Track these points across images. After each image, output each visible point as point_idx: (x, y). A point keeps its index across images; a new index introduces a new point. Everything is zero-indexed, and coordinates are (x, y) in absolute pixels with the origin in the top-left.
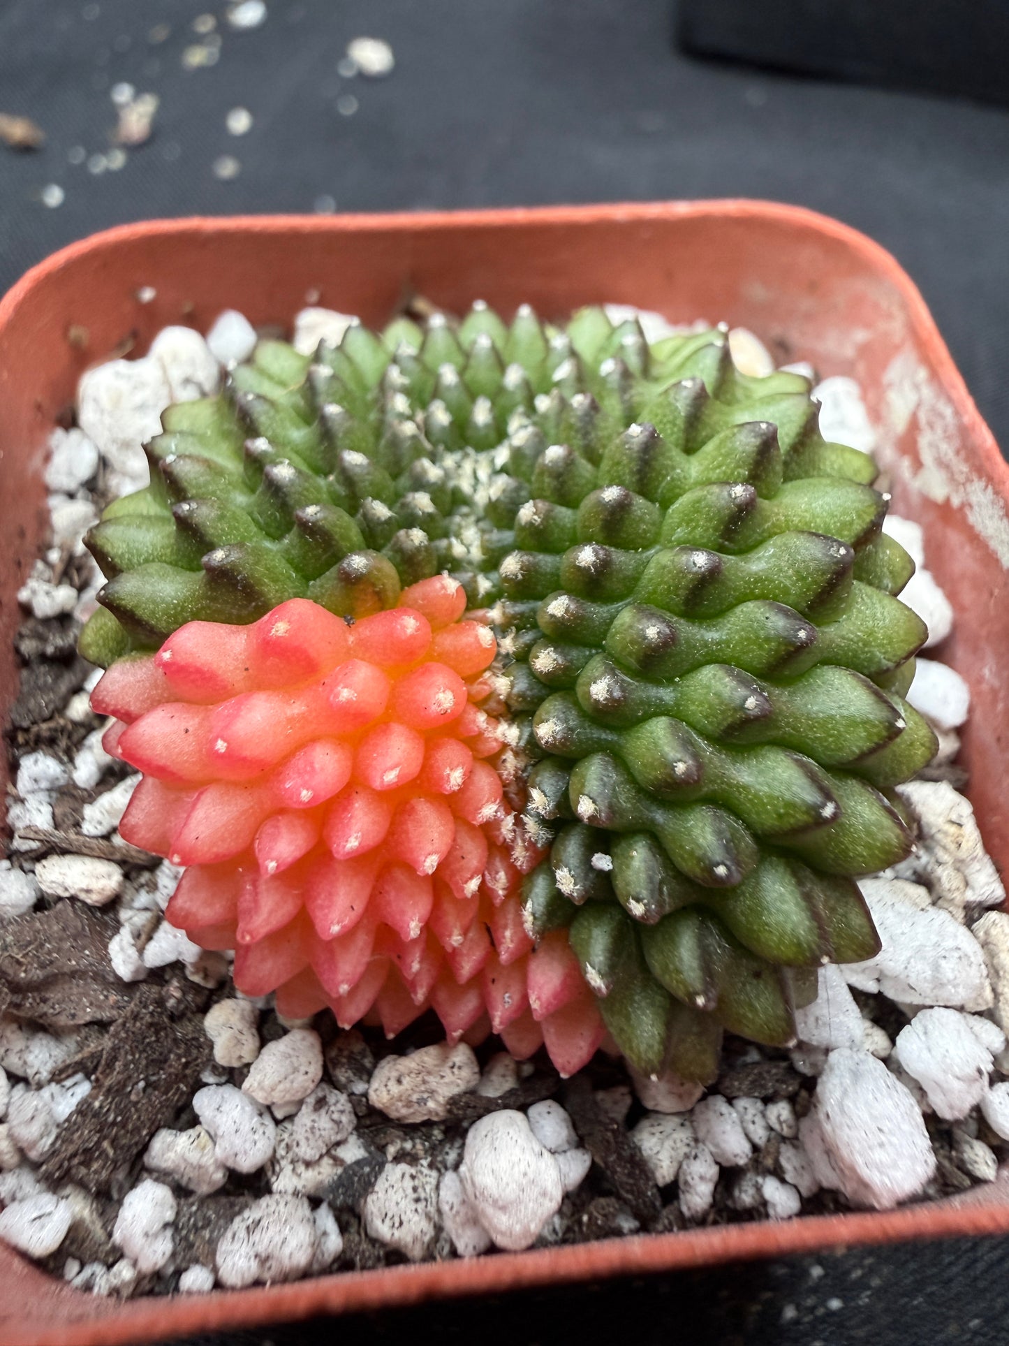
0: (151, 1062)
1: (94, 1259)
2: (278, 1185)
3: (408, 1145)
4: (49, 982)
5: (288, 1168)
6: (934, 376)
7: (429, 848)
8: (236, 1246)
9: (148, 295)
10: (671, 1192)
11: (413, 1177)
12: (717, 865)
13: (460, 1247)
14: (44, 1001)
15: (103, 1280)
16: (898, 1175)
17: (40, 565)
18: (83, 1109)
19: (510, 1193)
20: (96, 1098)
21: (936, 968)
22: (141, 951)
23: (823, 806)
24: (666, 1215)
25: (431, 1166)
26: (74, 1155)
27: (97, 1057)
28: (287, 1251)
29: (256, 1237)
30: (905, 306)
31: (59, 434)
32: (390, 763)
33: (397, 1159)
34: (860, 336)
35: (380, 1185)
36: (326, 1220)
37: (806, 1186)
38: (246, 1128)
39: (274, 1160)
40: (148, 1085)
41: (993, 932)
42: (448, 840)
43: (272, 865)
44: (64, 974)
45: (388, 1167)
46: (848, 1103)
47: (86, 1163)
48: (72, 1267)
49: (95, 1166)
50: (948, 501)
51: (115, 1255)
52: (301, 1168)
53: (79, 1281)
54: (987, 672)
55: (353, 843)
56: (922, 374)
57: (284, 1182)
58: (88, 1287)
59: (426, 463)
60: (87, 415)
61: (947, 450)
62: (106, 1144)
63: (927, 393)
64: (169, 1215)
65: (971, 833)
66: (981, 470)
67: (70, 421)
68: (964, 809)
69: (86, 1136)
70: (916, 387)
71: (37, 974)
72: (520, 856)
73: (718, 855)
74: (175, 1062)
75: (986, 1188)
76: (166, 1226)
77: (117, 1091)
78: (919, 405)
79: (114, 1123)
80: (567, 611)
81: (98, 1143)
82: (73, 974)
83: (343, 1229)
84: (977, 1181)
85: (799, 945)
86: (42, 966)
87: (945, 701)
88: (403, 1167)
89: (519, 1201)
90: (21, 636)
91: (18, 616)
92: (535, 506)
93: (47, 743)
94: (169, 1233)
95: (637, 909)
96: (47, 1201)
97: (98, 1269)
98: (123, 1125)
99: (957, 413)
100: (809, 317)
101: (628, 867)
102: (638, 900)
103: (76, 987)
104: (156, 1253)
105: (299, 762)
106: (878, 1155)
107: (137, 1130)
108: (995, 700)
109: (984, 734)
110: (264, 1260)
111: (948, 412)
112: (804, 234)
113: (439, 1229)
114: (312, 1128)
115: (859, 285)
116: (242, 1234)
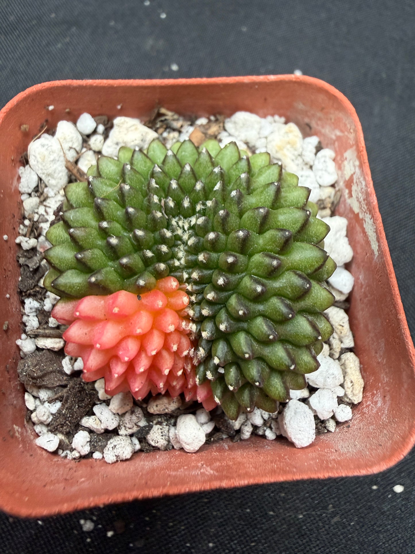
0: (79, 401)
1: (67, 449)
2: (120, 432)
3: (160, 420)
4: (44, 375)
5: (123, 428)
6: (361, 166)
7: (166, 367)
8: (109, 452)
9: (51, 108)
10: (239, 432)
11: (161, 429)
12: (256, 382)
13: (175, 447)
14: (43, 381)
15: (71, 455)
16: (304, 442)
17: (21, 226)
18: (59, 412)
19: (190, 441)
20: (63, 410)
21: (325, 381)
22: (73, 366)
23: (291, 366)
24: (236, 438)
25: (167, 425)
26: (58, 425)
27: (62, 397)
28: (124, 455)
29: (115, 450)
30: (355, 131)
31: (22, 168)
32: (153, 348)
33: (156, 424)
34: (338, 133)
35: (152, 432)
36: (136, 441)
37: (278, 434)
38: (110, 419)
39: (119, 426)
40: (79, 406)
41: (347, 362)
42: (172, 363)
43: (116, 376)
44: (48, 373)
45: (154, 426)
46: (292, 422)
47: (62, 427)
48: (60, 452)
49: (65, 428)
50: (358, 214)
51: (72, 450)
52: (127, 429)
53: (63, 455)
54: (361, 277)
55: (142, 370)
56: (357, 163)
57: (122, 432)
58: (66, 457)
59: (165, 230)
60: (31, 161)
61: (361, 197)
62: (67, 422)
63: (358, 170)
64: (88, 440)
65: (347, 326)
66: (370, 211)
67: (25, 162)
68: (346, 318)
69: (61, 420)
70: (354, 166)
71: (40, 374)
72: (195, 362)
73: (257, 379)
74: (86, 401)
75: (331, 433)
76: (88, 442)
77: (69, 408)
78: (354, 173)
79: (70, 417)
80: (213, 298)
81: (65, 423)
82: (51, 372)
83: (140, 441)
84: (329, 431)
85: (280, 397)
86: (41, 371)
87: (345, 285)
88: (158, 426)
89: (192, 443)
90: (19, 257)
91: (17, 248)
92: (204, 256)
93: (34, 296)
94: (88, 444)
95: (231, 388)
96: (51, 436)
97: (68, 452)
98: (72, 417)
99: (366, 186)
100: (320, 119)
101: (229, 374)
102: (231, 385)
103: (52, 376)
104: (86, 450)
105: (124, 344)
106: (299, 436)
107: (76, 418)
108: (362, 287)
109: (357, 296)
110: (117, 456)
111: (364, 183)
112: (321, 90)
113: (169, 441)
114: (130, 420)
115: (341, 115)
116: (111, 449)
